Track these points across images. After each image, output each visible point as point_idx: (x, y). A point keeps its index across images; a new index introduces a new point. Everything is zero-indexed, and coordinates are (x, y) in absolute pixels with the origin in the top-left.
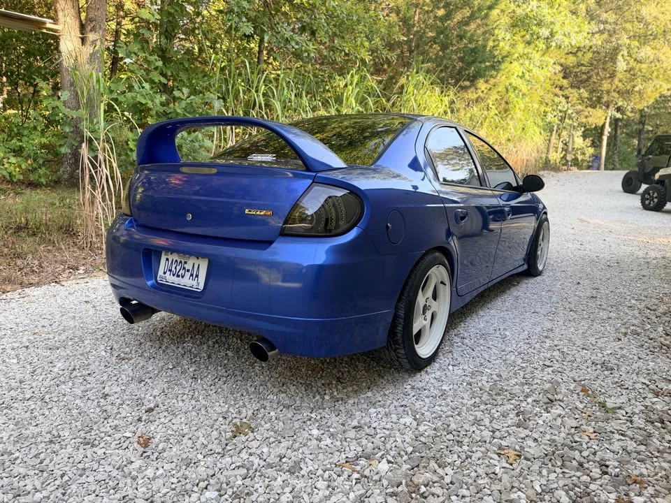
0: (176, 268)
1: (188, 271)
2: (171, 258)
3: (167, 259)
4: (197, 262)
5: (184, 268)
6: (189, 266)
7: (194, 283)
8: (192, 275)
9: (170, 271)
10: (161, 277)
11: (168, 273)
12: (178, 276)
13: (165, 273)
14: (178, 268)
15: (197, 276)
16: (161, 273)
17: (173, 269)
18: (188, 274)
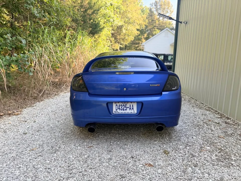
3: (116, 105)
4: (131, 104)
5: (126, 107)
6: (128, 106)
7: (132, 111)
8: (130, 109)
10: (115, 112)
11: (118, 110)
12: (124, 110)
14: (123, 107)
15: (133, 109)
16: (114, 110)
17: (121, 108)
18: (128, 109)
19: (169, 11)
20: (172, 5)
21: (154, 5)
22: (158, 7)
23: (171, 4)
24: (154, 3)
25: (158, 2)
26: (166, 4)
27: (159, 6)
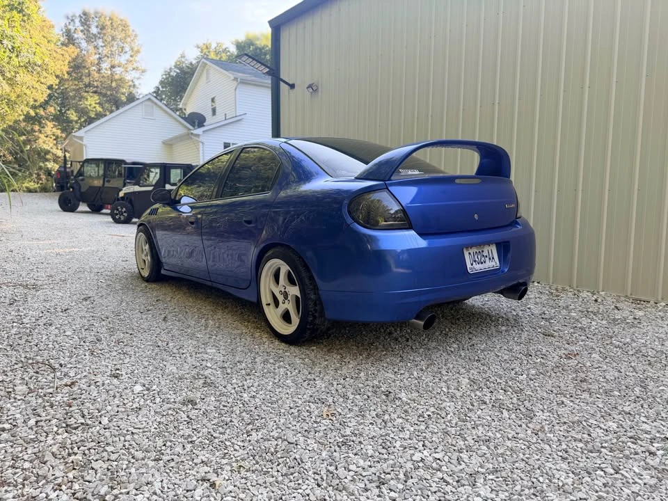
0: (478, 258)
1: (486, 256)
2: (471, 251)
3: (470, 253)
4: (489, 248)
5: (483, 256)
6: (485, 253)
7: (494, 263)
8: (490, 259)
9: (475, 261)
10: (471, 269)
11: (474, 263)
12: (482, 263)
13: (472, 265)
14: (479, 257)
15: (493, 258)
16: (469, 266)
17: (477, 259)
18: (487, 259)
19: (127, 49)
20: (134, 33)
21: (77, 21)
22: (94, 30)
23: (133, 31)
24: (77, 15)
25: (93, 16)
26: (117, 27)
27: (97, 27)
